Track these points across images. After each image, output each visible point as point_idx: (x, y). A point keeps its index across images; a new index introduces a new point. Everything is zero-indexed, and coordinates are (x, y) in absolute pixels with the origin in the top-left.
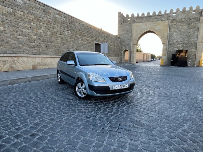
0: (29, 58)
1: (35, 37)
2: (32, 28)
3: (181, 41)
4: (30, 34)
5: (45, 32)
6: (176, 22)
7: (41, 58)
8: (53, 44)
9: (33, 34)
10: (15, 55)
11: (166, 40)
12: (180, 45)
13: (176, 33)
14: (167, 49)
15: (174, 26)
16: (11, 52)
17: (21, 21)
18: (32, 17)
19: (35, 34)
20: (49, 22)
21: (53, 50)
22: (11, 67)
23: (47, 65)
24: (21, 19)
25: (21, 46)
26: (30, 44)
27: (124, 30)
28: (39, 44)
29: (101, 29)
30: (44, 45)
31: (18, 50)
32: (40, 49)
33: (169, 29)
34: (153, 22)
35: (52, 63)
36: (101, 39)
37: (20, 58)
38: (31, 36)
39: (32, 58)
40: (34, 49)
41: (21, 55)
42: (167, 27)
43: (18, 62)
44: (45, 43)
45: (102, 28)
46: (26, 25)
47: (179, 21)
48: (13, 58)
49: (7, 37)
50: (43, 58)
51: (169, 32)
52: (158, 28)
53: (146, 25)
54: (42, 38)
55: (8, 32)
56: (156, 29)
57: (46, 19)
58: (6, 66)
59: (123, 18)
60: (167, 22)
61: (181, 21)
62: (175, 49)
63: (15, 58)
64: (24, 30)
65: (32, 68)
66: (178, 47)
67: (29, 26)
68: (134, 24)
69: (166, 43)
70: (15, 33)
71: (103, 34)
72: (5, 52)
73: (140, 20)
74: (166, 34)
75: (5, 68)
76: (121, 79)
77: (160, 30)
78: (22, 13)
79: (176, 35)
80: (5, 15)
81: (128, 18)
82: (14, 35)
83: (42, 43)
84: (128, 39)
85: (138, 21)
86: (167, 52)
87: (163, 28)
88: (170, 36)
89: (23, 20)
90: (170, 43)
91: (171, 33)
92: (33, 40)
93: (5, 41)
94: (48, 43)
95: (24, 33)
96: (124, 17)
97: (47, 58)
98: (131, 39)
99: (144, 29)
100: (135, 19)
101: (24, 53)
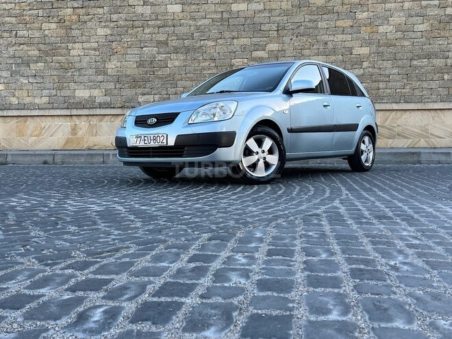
1: (365, 51)
2: (356, 28)
4: (348, 44)
5: (405, 28)
8: (439, 62)
9: (356, 44)
17: (325, 16)
19: (368, 43)
21: (434, 85)
23: (404, 137)
24: (325, 10)
28: (376, 70)
30: (395, 71)
32: (381, 85)
35: (426, 130)
38: (350, 50)
44: (400, 63)
46: (340, 23)
50: (388, 113)
54: (391, 49)
64: (331, 38)
67: (349, 23)
70: (307, 52)
80: (286, 13)
83: (388, 64)
89: (331, 12)
92: (358, 61)
94: (415, 62)
95: (330, 45)
97: (407, 114)
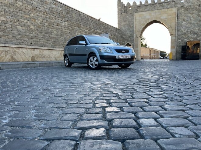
0: (28, 49)
1: (33, 28)
2: (30, 19)
3: (192, 31)
4: (29, 24)
5: (42, 23)
6: (184, 9)
7: (39, 50)
8: (50, 35)
9: (31, 25)
10: (15, 46)
11: (174, 31)
12: (191, 36)
13: (185, 22)
14: (176, 41)
15: (183, 14)
16: (12, 43)
17: (20, 12)
18: (30, 7)
19: (34, 25)
20: (46, 12)
21: (50, 42)
22: (12, 57)
23: (45, 58)
24: (20, 9)
25: (20, 36)
26: (28, 34)
27: (125, 21)
28: (37, 35)
29: (99, 20)
30: (41, 36)
31: (18, 41)
32: (39, 40)
33: (177, 17)
34: (158, 10)
35: (49, 56)
36: (99, 31)
37: (20, 48)
38: (29, 26)
39: (31, 49)
40: (32, 40)
41: (21, 46)
42: (175, 15)
43: (18, 53)
44: (42, 34)
45: (100, 18)
46: (25, 16)
47: (188, 9)
48: (14, 48)
49: (9, 28)
50: (41, 50)
51: (177, 21)
52: (163, 17)
53: (150, 15)
54: (40, 29)
55: (9, 22)
56: (162, 18)
57: (43, 9)
58: (7, 56)
59: (123, 7)
60: (174, 10)
61: (190, 9)
62: (185, 40)
63: (15, 49)
64: (23, 20)
65: (31, 60)
66: (188, 38)
67: (28, 17)
68: (136, 14)
69: (174, 34)
70: (15, 24)
71: (101, 26)
72: (6, 42)
73: (143, 8)
74: (174, 24)
75: (6, 58)
76: (124, 51)
77: (166, 20)
78: (21, 4)
79: (186, 24)
80: (7, 6)
81: (130, 7)
82: (14, 26)
83: (39, 34)
84: (131, 31)
85: (141, 10)
86: (176, 45)
87: (170, 17)
88: (178, 26)
89: (22, 10)
90: (179, 33)
91: (179, 22)
92: (32, 31)
93: (7, 31)
94: (46, 34)
95: (23, 23)
96: (125, 6)
97: (45, 51)
98: (133, 31)
99: (148, 19)
100: (138, 8)
101: (24, 44)
